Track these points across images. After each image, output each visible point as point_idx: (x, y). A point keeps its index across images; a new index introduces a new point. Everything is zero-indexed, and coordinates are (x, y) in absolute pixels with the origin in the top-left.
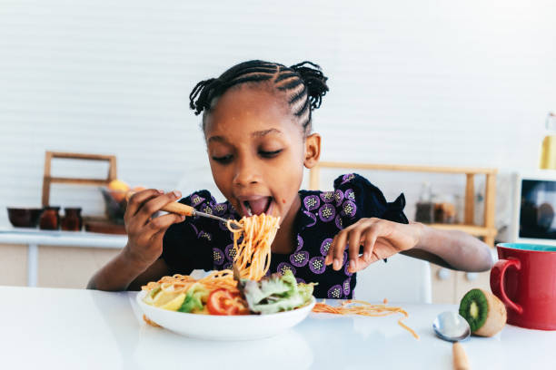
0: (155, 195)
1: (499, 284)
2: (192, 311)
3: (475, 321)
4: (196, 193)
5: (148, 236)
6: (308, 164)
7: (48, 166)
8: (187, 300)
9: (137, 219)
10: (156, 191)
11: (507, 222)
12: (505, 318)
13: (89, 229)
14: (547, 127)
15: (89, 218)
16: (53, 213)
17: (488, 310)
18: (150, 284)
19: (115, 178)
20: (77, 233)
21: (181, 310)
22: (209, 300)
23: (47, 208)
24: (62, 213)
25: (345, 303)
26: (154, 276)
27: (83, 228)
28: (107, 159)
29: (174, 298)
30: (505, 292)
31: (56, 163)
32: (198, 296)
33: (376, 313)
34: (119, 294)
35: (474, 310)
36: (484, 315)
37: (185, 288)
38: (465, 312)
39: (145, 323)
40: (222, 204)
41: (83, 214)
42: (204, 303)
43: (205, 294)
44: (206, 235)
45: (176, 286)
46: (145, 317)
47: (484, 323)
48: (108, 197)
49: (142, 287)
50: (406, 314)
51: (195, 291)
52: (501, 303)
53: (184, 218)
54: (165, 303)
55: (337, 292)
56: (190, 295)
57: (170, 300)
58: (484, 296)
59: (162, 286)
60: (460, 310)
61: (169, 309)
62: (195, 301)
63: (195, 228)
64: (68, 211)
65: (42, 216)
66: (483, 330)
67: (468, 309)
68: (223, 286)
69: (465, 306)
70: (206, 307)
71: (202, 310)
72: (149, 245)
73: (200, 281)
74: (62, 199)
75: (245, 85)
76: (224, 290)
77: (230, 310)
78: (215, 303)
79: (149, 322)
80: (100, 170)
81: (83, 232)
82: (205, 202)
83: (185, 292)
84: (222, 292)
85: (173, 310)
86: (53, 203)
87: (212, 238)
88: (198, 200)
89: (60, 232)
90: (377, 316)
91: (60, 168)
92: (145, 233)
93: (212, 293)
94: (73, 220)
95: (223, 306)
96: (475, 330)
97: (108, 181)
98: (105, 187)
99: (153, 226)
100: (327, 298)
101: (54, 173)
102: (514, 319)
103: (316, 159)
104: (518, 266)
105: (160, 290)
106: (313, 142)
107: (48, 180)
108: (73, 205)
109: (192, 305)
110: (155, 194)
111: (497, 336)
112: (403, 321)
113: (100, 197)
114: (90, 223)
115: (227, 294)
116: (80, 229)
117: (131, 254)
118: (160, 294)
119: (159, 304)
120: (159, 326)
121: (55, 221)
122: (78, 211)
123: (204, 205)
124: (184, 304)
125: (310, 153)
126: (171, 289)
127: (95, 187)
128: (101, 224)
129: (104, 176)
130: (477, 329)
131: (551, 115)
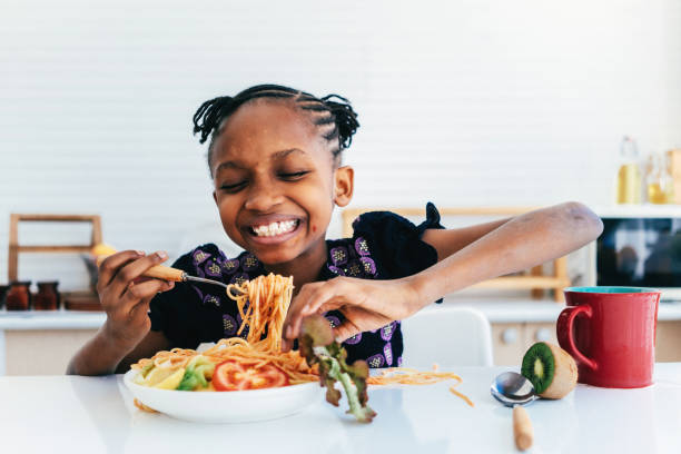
0: (133, 257)
1: (568, 336)
2: (194, 389)
3: (539, 381)
4: (200, 248)
5: (127, 309)
6: (340, 201)
7: (14, 232)
8: (187, 376)
9: (111, 289)
10: (134, 252)
11: (582, 270)
12: (576, 376)
13: (69, 306)
14: (623, 152)
15: (68, 294)
16: (22, 289)
17: (555, 367)
18: (141, 361)
19: (100, 241)
20: (54, 312)
21: (181, 387)
22: (215, 375)
23: (15, 283)
24: (34, 289)
25: (388, 372)
26: (147, 351)
27: (62, 306)
28: (89, 220)
29: (170, 375)
30: (576, 345)
31: (23, 227)
32: (201, 371)
34: (105, 378)
35: (539, 368)
36: (551, 373)
37: (184, 362)
38: (528, 371)
39: (137, 409)
40: (232, 260)
41: (62, 288)
42: (208, 379)
43: (209, 367)
44: (214, 300)
45: (174, 361)
46: (136, 403)
47: (552, 381)
48: (91, 266)
50: (459, 379)
51: (197, 366)
52: (570, 358)
53: (172, 285)
54: (160, 381)
55: (377, 361)
56: (191, 369)
57: (166, 377)
58: (550, 350)
59: (156, 362)
60: (523, 369)
61: (165, 388)
62: (197, 376)
63: (198, 291)
64: (41, 286)
65: (9, 293)
66: (550, 391)
67: (532, 367)
68: (232, 357)
69: (528, 364)
70: (211, 383)
71: (206, 387)
72: (130, 320)
73: (203, 357)
74: (33, 271)
75: (260, 100)
76: (233, 361)
77: (242, 385)
78: (222, 378)
79: (142, 408)
80: (81, 234)
81: (62, 310)
82: (210, 258)
83: (185, 367)
84: (231, 364)
85: (171, 389)
86: (22, 277)
87: (220, 302)
88: (201, 257)
89: (32, 312)
90: (425, 383)
91: (30, 234)
92: (122, 305)
93: (217, 367)
94: (48, 297)
95: (232, 380)
96: (541, 392)
97: (92, 246)
98: (88, 255)
99: (131, 296)
101: (23, 241)
102: (588, 377)
103: (349, 196)
104: (589, 313)
105: (154, 366)
106: (345, 177)
107: (14, 250)
108: (47, 278)
109: (194, 381)
110: (135, 256)
111: (569, 399)
112: (457, 389)
113: (82, 268)
114: (70, 300)
115: (237, 366)
116: (58, 307)
117: (113, 332)
118: (154, 370)
119: (152, 384)
120: (155, 411)
121: (25, 299)
122: (55, 285)
123: (209, 262)
124: (183, 381)
125: (342, 191)
126: (167, 364)
127: (74, 255)
128: (84, 300)
129: (86, 241)
130: (543, 390)
131: (627, 139)
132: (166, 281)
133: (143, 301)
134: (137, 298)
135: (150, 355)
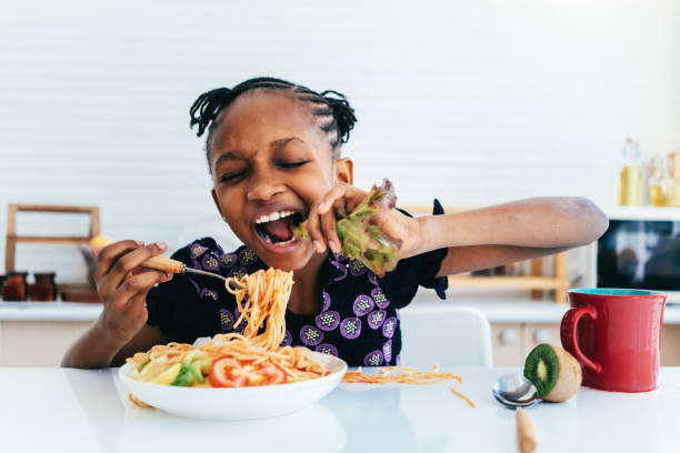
0: (131, 247)
1: (572, 338)
2: (190, 385)
3: (543, 384)
4: (197, 242)
5: (124, 300)
7: (12, 222)
8: (183, 371)
9: (109, 280)
10: (133, 242)
11: (582, 271)
12: (579, 379)
13: (65, 298)
14: (625, 153)
15: (66, 286)
16: (19, 279)
17: (559, 369)
18: (136, 355)
19: (98, 233)
20: (50, 304)
21: (176, 383)
22: (211, 370)
23: (12, 274)
24: (31, 280)
25: (386, 371)
26: (144, 345)
27: (59, 299)
28: (88, 211)
29: (166, 369)
30: (580, 347)
31: (21, 217)
32: (197, 367)
33: (424, 381)
34: (100, 371)
35: (542, 370)
36: (554, 376)
37: (181, 357)
38: (531, 373)
39: (131, 404)
40: (230, 254)
41: (58, 280)
42: (205, 375)
43: (206, 363)
44: (211, 294)
45: (170, 356)
46: (130, 396)
47: (555, 384)
48: (88, 258)
49: (128, 360)
50: (460, 380)
51: (193, 361)
52: (574, 361)
53: (171, 277)
54: (155, 376)
55: (376, 358)
56: (187, 363)
57: (161, 372)
58: (554, 352)
59: (152, 357)
60: (525, 371)
61: (161, 383)
62: (193, 372)
63: (196, 285)
64: (38, 277)
65: (6, 284)
66: (553, 394)
67: (535, 369)
68: (229, 353)
69: (531, 366)
70: (207, 379)
71: (202, 383)
72: (127, 311)
73: (200, 352)
74: (31, 263)
76: (230, 357)
77: (239, 381)
78: (219, 374)
79: (137, 403)
80: (79, 225)
81: (59, 302)
82: (208, 252)
83: (181, 362)
84: (227, 360)
85: (167, 384)
86: (19, 267)
87: (218, 296)
88: (198, 250)
89: (29, 303)
90: (425, 383)
91: (28, 225)
92: (119, 296)
93: (215, 362)
94: (45, 288)
95: (229, 376)
96: (544, 394)
97: (90, 238)
98: (85, 246)
99: (129, 287)
100: (363, 365)
101: (21, 231)
102: (592, 380)
104: (594, 315)
105: (150, 361)
107: (12, 239)
108: (45, 269)
109: (189, 377)
110: (133, 246)
111: (572, 402)
112: (458, 390)
113: (79, 260)
114: (68, 291)
115: (234, 363)
116: (54, 299)
117: (109, 323)
118: (150, 365)
119: (148, 378)
120: (150, 407)
121: (22, 290)
122: (52, 276)
123: (207, 255)
124: (179, 376)
126: (163, 359)
127: (72, 246)
128: (81, 292)
129: (84, 232)
130: (546, 393)
131: (629, 141)
132: (164, 272)
133: (140, 292)
134: (135, 289)
135: (146, 349)
